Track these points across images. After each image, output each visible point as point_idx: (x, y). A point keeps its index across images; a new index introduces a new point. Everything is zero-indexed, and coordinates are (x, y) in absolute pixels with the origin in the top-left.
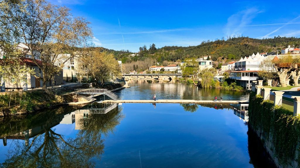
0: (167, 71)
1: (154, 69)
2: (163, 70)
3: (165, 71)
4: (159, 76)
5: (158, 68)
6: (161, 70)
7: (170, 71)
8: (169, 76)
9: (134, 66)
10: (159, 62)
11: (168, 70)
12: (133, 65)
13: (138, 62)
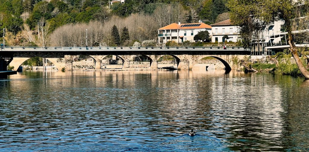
0: (220, 40)
1: (174, 34)
2: (203, 38)
3: (213, 40)
4: (178, 56)
5: (189, 32)
6: (196, 38)
7: (230, 42)
8: (219, 56)
9: (115, 29)
10: (205, 18)
11: (223, 39)
12: (112, 26)
13: (133, 17)
